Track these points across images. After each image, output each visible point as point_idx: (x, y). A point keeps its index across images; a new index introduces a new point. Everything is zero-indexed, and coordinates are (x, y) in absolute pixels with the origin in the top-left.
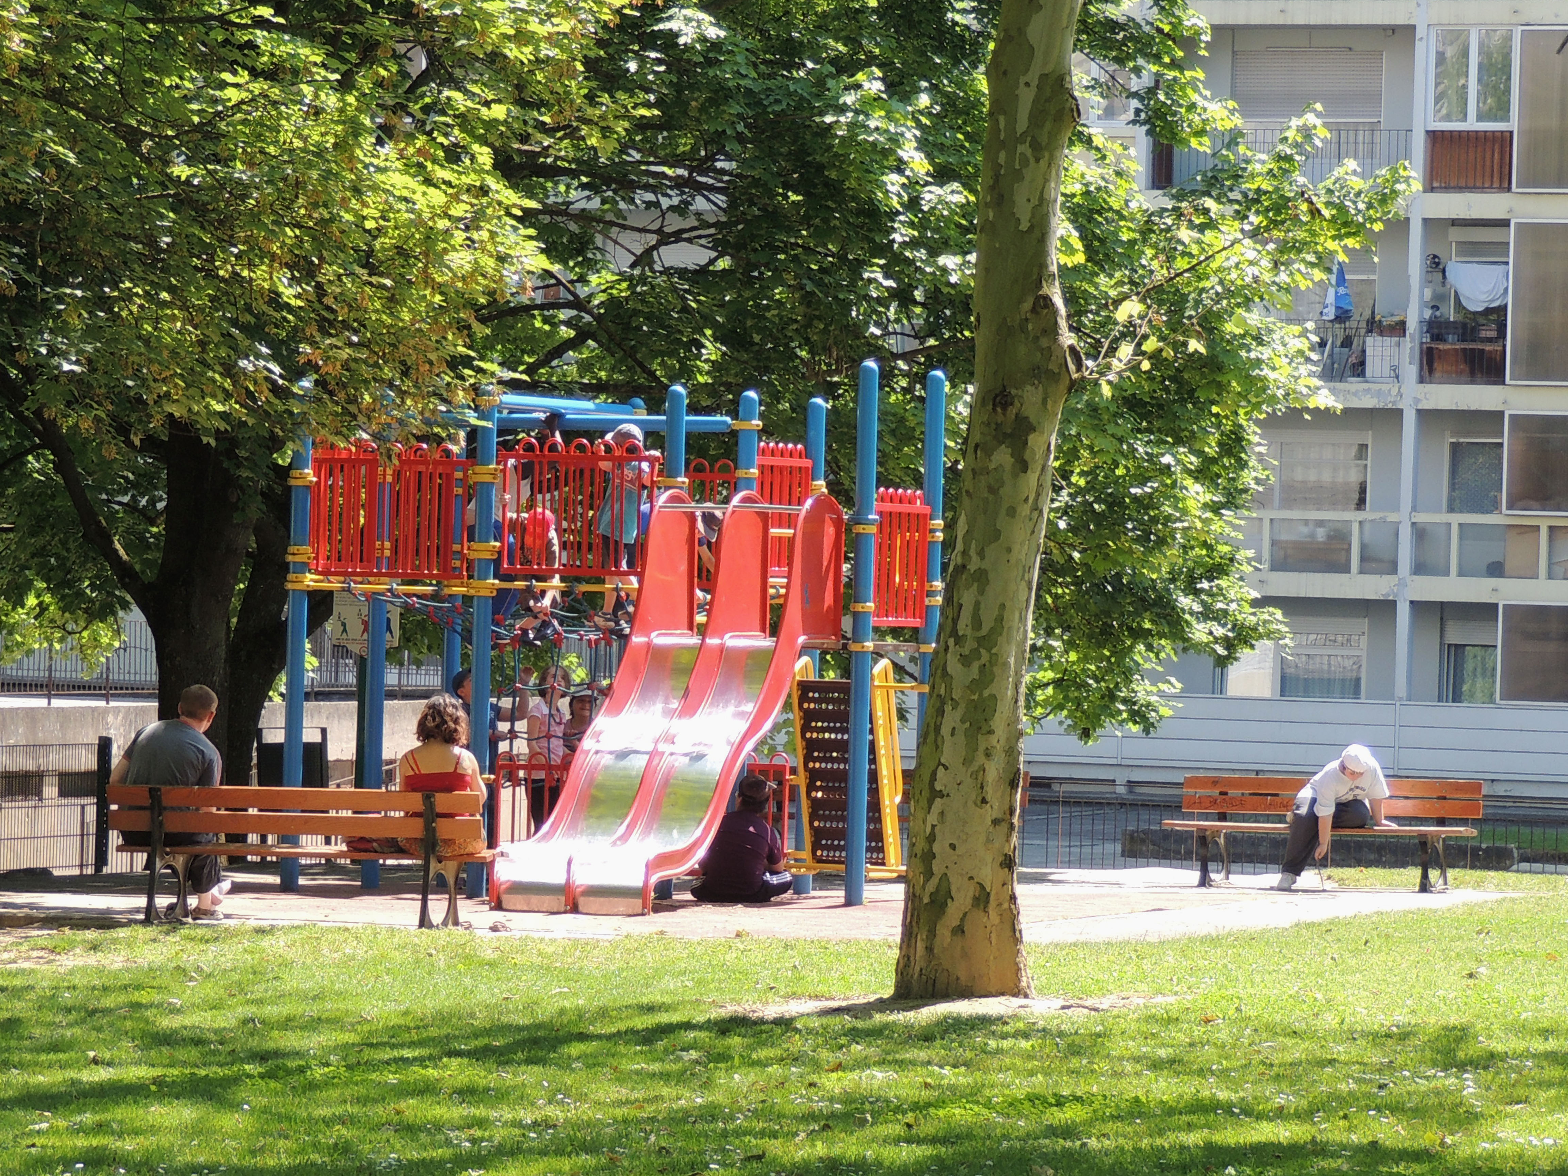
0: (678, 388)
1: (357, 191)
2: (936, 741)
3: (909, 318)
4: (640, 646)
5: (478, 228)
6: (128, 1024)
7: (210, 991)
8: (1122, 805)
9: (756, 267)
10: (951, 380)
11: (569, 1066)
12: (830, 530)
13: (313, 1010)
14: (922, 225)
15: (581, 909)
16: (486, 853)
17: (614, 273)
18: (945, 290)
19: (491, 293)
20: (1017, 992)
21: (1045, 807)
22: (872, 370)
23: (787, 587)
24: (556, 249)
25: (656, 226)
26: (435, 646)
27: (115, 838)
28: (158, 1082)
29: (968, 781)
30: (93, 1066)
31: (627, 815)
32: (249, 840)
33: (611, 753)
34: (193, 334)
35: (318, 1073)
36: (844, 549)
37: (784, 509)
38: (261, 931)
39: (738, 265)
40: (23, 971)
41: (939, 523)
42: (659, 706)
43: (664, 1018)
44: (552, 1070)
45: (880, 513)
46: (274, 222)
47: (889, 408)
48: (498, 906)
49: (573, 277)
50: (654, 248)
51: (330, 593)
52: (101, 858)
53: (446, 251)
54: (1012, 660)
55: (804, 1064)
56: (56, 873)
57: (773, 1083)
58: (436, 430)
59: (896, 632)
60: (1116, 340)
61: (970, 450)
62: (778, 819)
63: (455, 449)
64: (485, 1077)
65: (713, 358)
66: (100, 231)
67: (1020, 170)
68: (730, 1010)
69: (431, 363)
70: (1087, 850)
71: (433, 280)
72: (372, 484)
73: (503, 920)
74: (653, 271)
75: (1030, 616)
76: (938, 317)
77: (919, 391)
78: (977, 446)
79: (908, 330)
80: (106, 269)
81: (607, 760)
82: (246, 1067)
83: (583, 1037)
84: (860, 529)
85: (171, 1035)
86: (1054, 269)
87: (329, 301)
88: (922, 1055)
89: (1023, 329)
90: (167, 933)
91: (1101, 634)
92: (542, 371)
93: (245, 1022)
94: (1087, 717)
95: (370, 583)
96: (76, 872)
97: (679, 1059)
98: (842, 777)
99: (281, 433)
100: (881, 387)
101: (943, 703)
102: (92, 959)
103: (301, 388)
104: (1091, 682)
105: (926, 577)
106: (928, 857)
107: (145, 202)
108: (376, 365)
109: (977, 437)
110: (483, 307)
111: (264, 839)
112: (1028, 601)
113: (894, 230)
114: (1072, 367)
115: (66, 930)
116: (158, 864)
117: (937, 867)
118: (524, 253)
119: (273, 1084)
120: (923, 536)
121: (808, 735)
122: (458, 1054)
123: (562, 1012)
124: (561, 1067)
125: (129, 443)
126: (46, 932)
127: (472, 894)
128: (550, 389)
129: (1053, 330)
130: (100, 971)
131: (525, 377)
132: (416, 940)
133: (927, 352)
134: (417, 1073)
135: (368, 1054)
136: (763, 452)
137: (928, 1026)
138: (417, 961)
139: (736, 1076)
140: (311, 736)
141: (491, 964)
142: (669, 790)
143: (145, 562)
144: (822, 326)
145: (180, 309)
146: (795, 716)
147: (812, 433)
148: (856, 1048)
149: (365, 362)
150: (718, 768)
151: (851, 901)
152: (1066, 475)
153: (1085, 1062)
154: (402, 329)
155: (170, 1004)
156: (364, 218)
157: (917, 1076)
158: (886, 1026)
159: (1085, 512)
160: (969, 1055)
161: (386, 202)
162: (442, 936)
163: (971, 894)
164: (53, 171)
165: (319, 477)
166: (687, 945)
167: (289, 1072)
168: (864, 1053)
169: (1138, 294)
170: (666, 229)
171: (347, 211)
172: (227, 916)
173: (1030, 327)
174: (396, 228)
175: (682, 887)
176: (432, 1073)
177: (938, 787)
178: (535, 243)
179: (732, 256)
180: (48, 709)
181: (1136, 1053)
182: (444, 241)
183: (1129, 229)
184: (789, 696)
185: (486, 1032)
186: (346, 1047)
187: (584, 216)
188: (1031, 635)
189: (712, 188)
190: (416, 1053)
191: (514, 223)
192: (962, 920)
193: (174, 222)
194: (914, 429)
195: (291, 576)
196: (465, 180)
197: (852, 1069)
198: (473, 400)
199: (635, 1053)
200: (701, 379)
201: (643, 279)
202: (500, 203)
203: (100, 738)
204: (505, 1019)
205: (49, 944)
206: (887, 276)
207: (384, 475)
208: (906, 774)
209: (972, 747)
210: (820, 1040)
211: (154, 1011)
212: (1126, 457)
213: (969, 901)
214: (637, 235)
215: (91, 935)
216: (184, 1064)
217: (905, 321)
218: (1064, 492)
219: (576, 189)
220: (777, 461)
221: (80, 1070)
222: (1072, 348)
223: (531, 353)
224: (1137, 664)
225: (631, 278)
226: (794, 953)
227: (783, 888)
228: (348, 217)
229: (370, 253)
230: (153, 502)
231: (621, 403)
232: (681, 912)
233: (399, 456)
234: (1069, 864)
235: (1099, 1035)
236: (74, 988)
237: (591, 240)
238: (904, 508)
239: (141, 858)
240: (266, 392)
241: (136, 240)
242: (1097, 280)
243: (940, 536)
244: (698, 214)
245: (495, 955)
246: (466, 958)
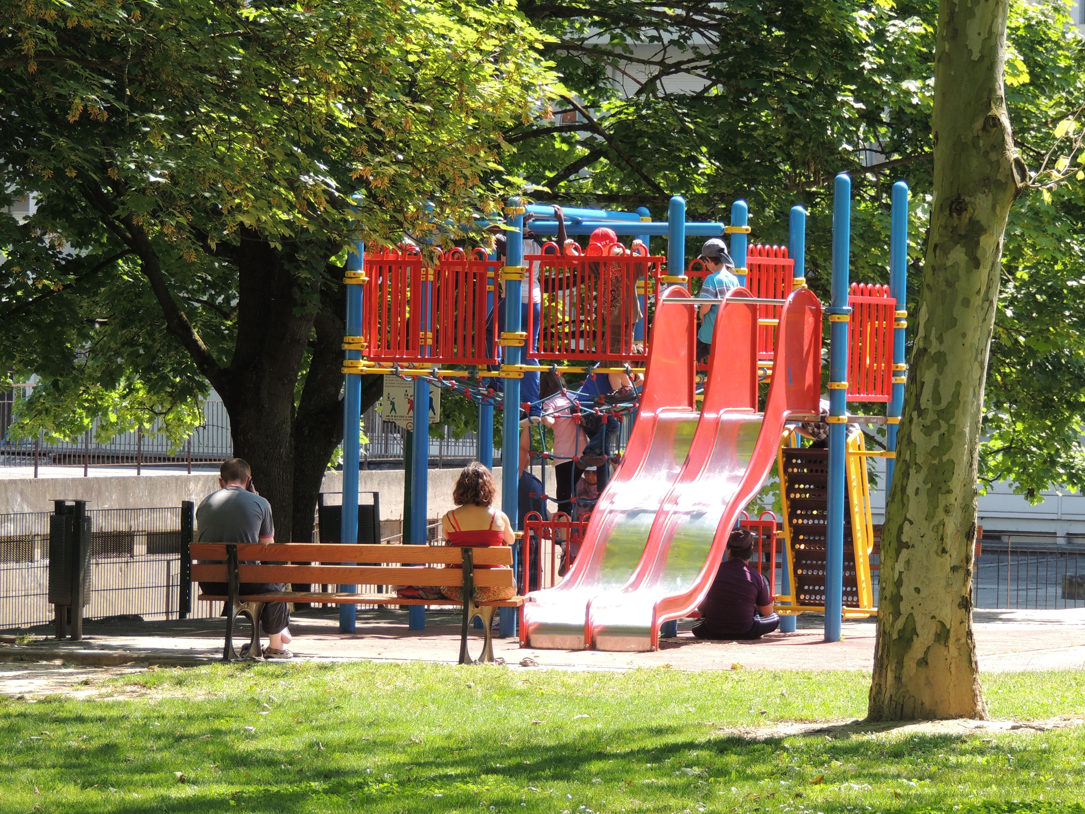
0: (678, 198)
1: (401, 29)
2: (902, 500)
3: (876, 137)
4: (647, 420)
5: (506, 61)
6: (210, 748)
7: (280, 719)
8: (1062, 554)
9: (746, 94)
10: (913, 190)
11: (589, 782)
12: (809, 320)
13: (370, 734)
14: (887, 55)
15: (598, 646)
16: (516, 599)
17: (621, 100)
18: (909, 110)
19: (517, 117)
20: (974, 715)
21: (996, 556)
22: (844, 181)
23: (774, 368)
24: (572, 80)
25: (658, 58)
26: (471, 421)
27: (196, 590)
28: (237, 797)
29: (930, 534)
30: (180, 784)
31: (637, 565)
32: (312, 590)
33: (623, 512)
34: (262, 153)
35: (374, 789)
36: (822, 335)
37: (770, 301)
38: (323, 668)
39: (729, 91)
40: (118, 704)
41: (903, 312)
42: (664, 472)
43: (671, 739)
44: (575, 785)
45: (853, 305)
46: (329, 57)
47: (858, 215)
48: (527, 645)
49: (586, 103)
50: (658, 77)
51: (380, 377)
52: (185, 606)
53: (477, 82)
54: (967, 430)
55: (791, 777)
56: (146, 619)
57: (765, 794)
58: (471, 235)
59: (867, 407)
60: (1055, 152)
61: (930, 251)
62: (767, 568)
63: (488, 251)
64: (518, 791)
65: (708, 171)
66: (180, 65)
67: (971, 8)
68: (726, 732)
69: (466, 178)
70: (1032, 593)
71: (467, 106)
72: (416, 285)
73: (532, 656)
74: (655, 96)
75: (983, 392)
76: (900, 135)
77: (885, 199)
78: (936, 246)
79: (876, 147)
80: (185, 97)
81: (619, 518)
82: (312, 784)
83: (601, 756)
84: (835, 318)
85: (246, 758)
86: (1001, 92)
87: (377, 124)
88: (893, 769)
89: (975, 145)
90: (243, 670)
91: (1044, 406)
92: (562, 184)
93: (311, 745)
94: (1032, 480)
95: (415, 368)
96: (163, 618)
97: (684, 774)
98: (822, 531)
99: (338, 238)
100: (853, 197)
101: (908, 467)
102: (178, 693)
103: (355, 200)
104: (1034, 449)
105: (892, 359)
106: (896, 599)
107: (218, 40)
108: (418, 180)
109: (935, 238)
110: (511, 129)
111: (325, 588)
112: (980, 379)
113: (864, 59)
114: (1017, 177)
115: (156, 667)
116: (235, 610)
117: (904, 607)
118: (545, 82)
119: (335, 798)
120: (890, 325)
121: (792, 496)
122: (494, 771)
123: (583, 735)
124: (583, 782)
125: (207, 248)
126: (138, 670)
127: (503, 633)
128: (567, 200)
129: (1001, 146)
130: (185, 702)
131: (546, 189)
132: (457, 674)
133: (892, 165)
134: (460, 788)
135: (417, 772)
136: (751, 253)
137: (897, 744)
138: (458, 692)
139: (733, 788)
140: (365, 499)
141: (522, 694)
142: (672, 544)
143: (222, 351)
144: (802, 143)
145: (250, 132)
146: (780, 479)
147: (793, 237)
148: (835, 764)
149: (409, 176)
150: (715, 524)
151: (830, 638)
152: (1011, 270)
153: (1032, 774)
154: (442, 148)
155: (245, 730)
156: (408, 52)
157: (889, 787)
158: (862, 744)
159: (1028, 303)
160: (933, 769)
161: (426, 38)
162: (479, 670)
163: (933, 631)
164: (138, 12)
165: (370, 277)
166: (689, 676)
167: (349, 788)
168: (843, 768)
169: (1073, 114)
170: (667, 61)
171: (392, 47)
172: (295, 655)
173: (981, 143)
174: (435, 61)
175: (684, 627)
176: (472, 788)
177: (904, 539)
178: (555, 73)
179: (724, 84)
180: (138, 478)
181: (1077, 767)
182: (475, 72)
183: (1066, 57)
184: (776, 462)
185: (519, 752)
186: (398, 766)
187: (596, 51)
188: (984, 409)
189: (706, 26)
190: (458, 771)
191: (537, 56)
192: (926, 653)
193: (244, 57)
194: (879, 233)
195: (347, 362)
196: (493, 19)
197: (833, 782)
198: (503, 210)
199: (647, 770)
200: (698, 190)
201: (647, 105)
202: (524, 39)
203: (183, 502)
204: (534, 741)
205: (141, 680)
206: (857, 100)
207: (427, 274)
208: (877, 528)
209: (933, 505)
210: (805, 757)
211: (233, 736)
212: (1064, 254)
213: (932, 636)
214: (642, 66)
215: (177, 672)
216: (259, 782)
217: (873, 140)
218: (1011, 285)
219: (590, 26)
220: (764, 260)
221: (169, 788)
222: (1017, 161)
223: (551, 169)
224: (1074, 431)
225: (636, 104)
226: (782, 683)
227: (773, 627)
228: (394, 52)
229: (413, 83)
230: (228, 300)
231: (629, 211)
232: (684, 648)
233: (439, 257)
234: (1017, 605)
235: (1044, 752)
236: (163, 717)
237: (602, 72)
238: (873, 300)
239: (219, 606)
240: (325, 203)
241: (211, 73)
242: (1038, 102)
243: (904, 324)
244: (695, 48)
245: (525, 687)
246: (500, 689)
